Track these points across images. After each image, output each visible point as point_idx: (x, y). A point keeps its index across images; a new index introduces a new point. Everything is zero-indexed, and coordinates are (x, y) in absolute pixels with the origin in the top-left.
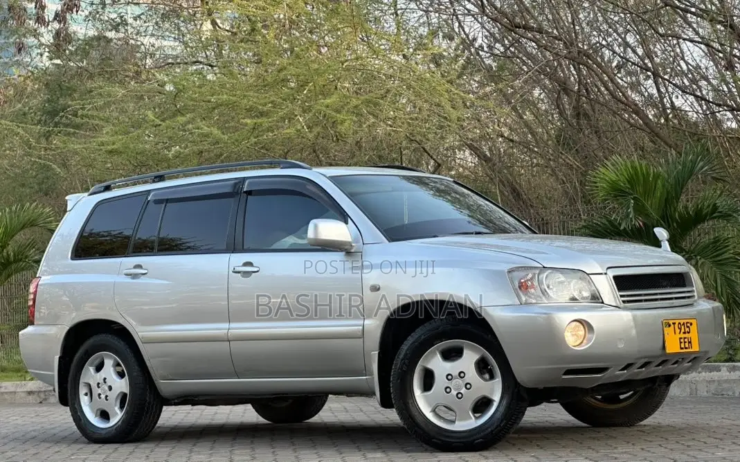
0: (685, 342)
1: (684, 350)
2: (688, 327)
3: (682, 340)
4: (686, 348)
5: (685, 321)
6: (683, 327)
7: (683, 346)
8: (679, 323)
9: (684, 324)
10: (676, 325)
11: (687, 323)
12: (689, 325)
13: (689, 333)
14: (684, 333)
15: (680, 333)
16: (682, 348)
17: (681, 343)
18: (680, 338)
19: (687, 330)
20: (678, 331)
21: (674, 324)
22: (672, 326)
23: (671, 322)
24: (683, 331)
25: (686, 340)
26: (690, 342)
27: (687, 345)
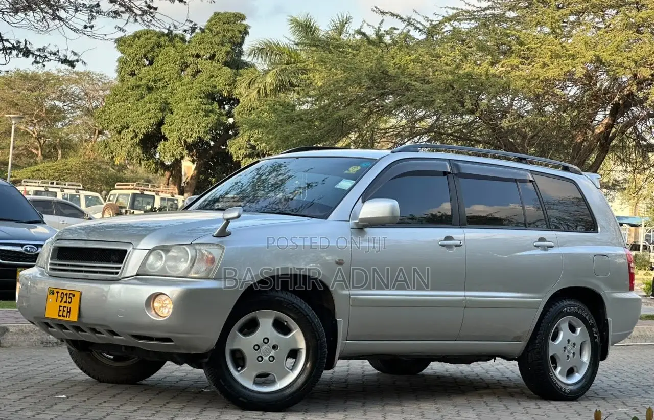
0: (64, 311)
1: (62, 318)
2: (70, 297)
3: (62, 309)
4: (64, 316)
5: (68, 292)
6: (65, 297)
7: (61, 313)
8: (63, 293)
9: (67, 294)
10: (59, 294)
11: (70, 294)
12: (71, 296)
13: (70, 303)
14: (66, 302)
15: (61, 302)
16: (60, 316)
17: (60, 310)
18: (60, 306)
19: (69, 300)
20: (60, 299)
21: (58, 292)
22: (56, 294)
23: (55, 291)
24: (64, 300)
25: (65, 309)
26: (69, 312)
27: (65, 314)
